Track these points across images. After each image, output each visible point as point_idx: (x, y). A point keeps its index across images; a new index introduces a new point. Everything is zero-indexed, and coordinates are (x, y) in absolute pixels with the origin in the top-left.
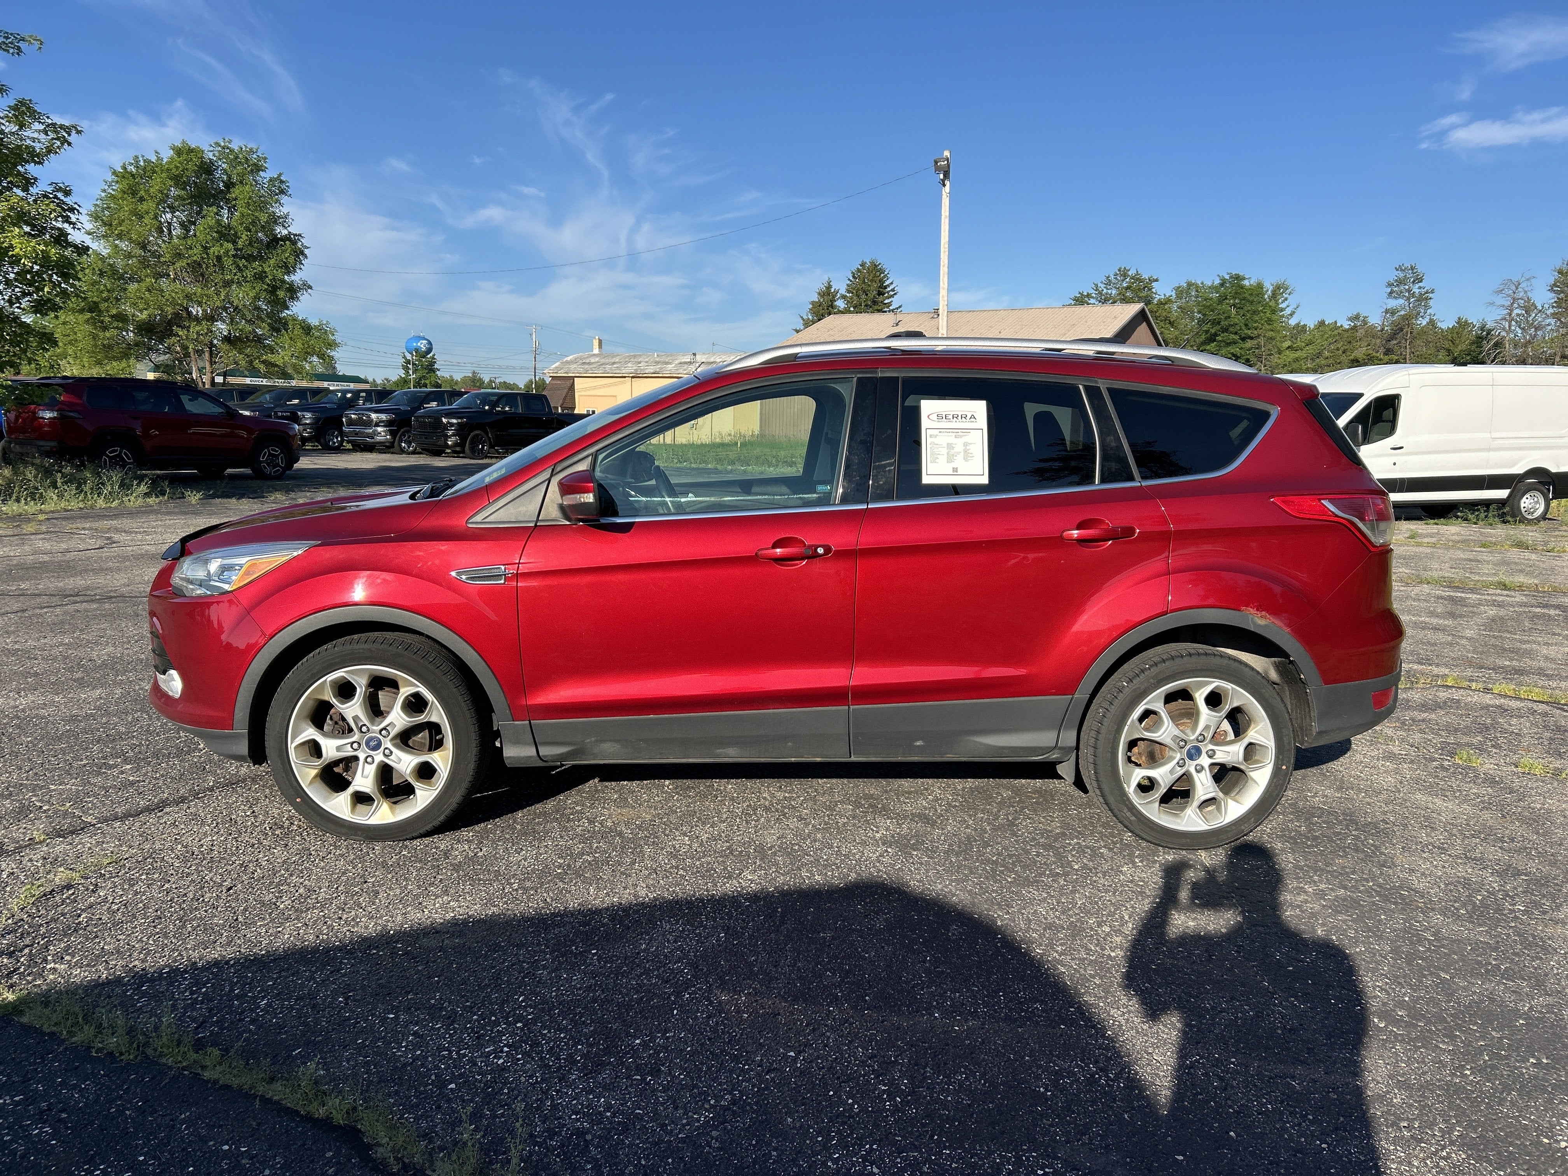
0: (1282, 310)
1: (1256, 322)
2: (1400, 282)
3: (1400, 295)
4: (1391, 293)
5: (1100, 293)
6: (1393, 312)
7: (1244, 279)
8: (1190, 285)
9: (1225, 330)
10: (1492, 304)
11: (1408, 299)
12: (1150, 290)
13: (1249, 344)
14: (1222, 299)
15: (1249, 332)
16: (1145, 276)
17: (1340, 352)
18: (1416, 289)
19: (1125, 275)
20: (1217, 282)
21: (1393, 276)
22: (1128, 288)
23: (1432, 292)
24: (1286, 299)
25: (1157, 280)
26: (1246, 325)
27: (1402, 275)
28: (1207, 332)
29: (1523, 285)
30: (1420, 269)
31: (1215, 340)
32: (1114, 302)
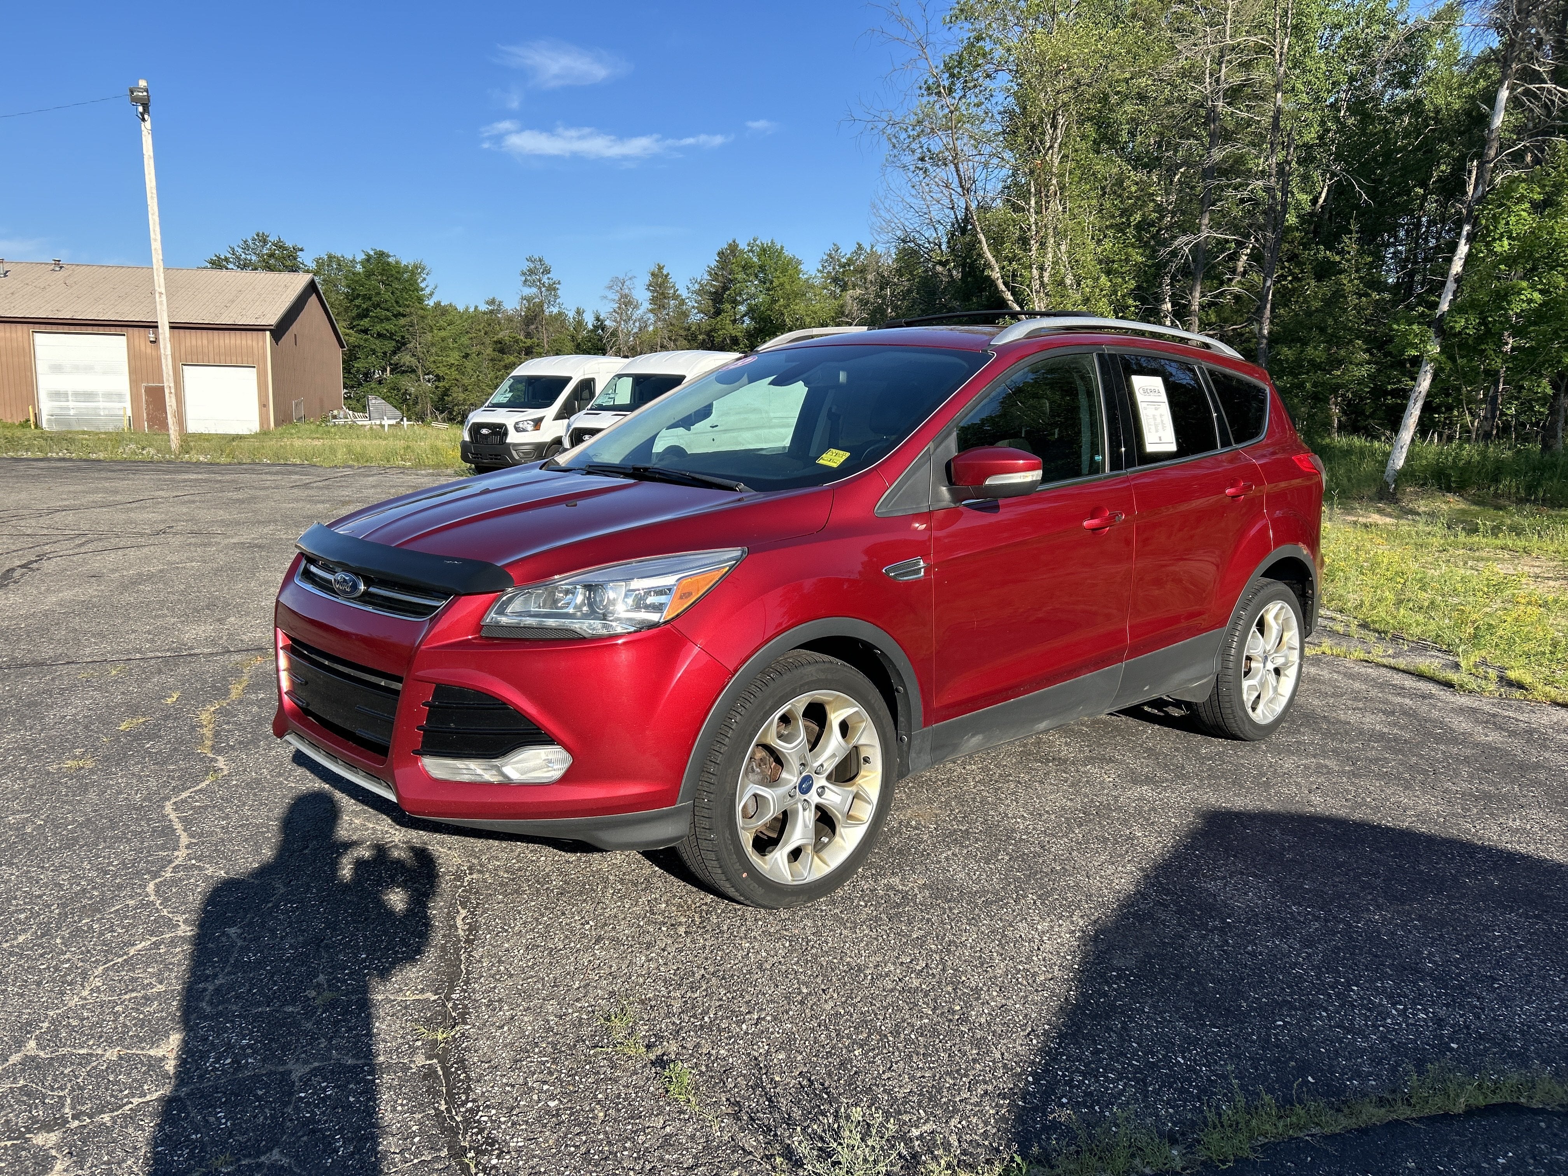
0: (422, 290)
1: (407, 300)
2: (531, 272)
3: (533, 284)
4: (526, 281)
5: (238, 258)
6: (528, 299)
7: (389, 256)
8: (330, 257)
9: (377, 306)
10: (606, 297)
11: (540, 288)
12: (295, 259)
13: (402, 321)
14: (369, 274)
15: (401, 310)
16: (289, 244)
17: (482, 333)
18: (545, 279)
19: (265, 242)
20: (360, 257)
21: (526, 266)
22: (271, 255)
23: (559, 283)
24: (424, 279)
25: (302, 250)
26: (397, 302)
27: (532, 266)
28: (358, 307)
29: (627, 283)
30: (547, 261)
31: (366, 316)
32: (256, 269)
